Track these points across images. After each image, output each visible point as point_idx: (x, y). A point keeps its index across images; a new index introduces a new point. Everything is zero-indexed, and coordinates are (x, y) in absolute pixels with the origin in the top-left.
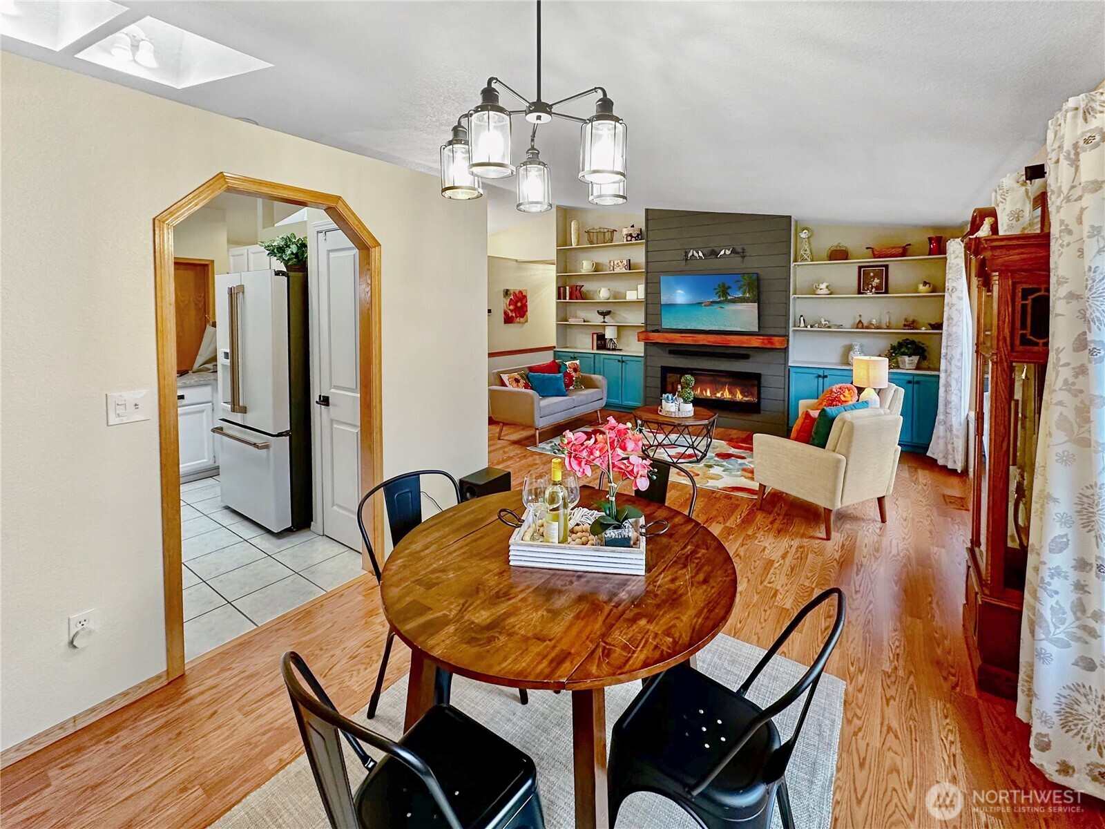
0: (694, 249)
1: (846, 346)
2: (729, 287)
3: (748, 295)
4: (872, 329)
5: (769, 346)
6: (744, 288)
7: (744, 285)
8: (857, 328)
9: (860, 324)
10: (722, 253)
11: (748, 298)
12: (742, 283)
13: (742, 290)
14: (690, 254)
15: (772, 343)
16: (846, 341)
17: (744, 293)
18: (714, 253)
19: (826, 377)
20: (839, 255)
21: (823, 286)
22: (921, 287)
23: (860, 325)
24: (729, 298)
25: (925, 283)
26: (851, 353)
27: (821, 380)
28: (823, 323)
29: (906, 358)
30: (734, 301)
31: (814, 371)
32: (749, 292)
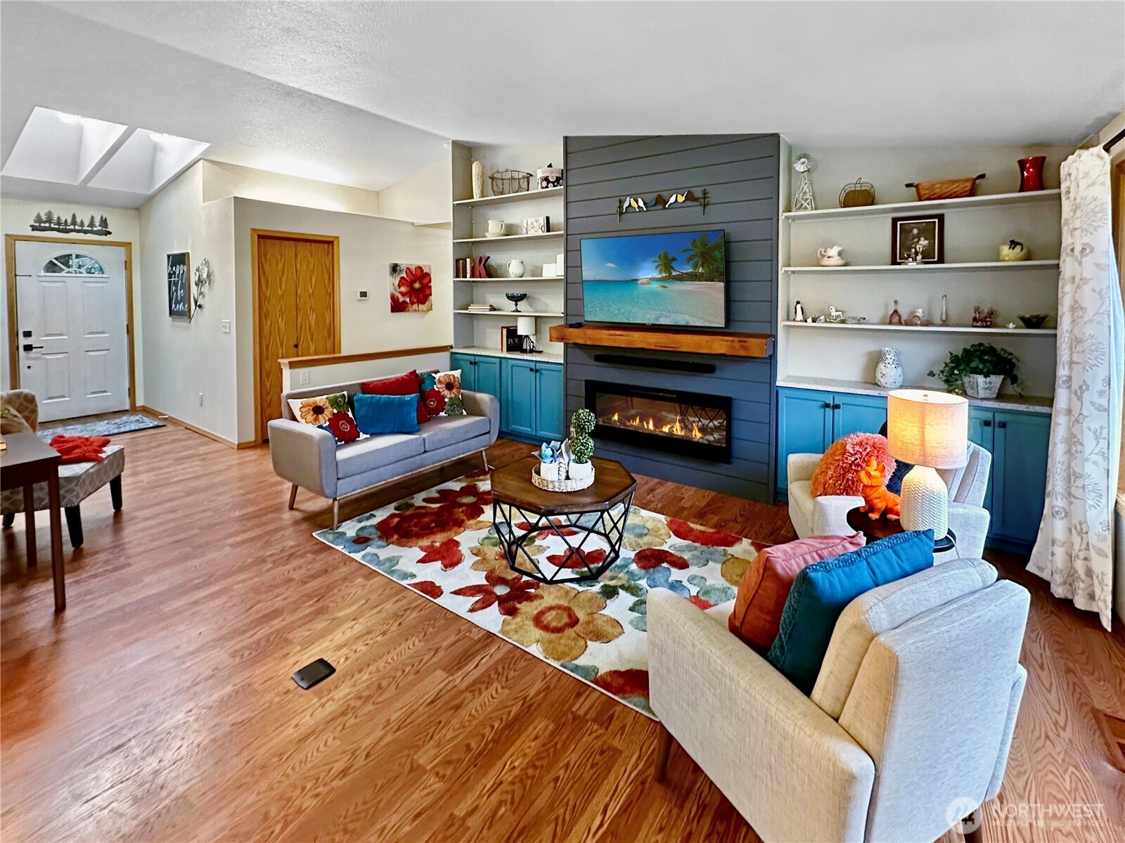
0: (631, 196)
1: (870, 353)
2: (674, 259)
3: (701, 270)
4: (916, 325)
5: (742, 353)
6: (696, 259)
7: (695, 256)
8: (890, 323)
9: (894, 317)
10: (672, 200)
11: (702, 274)
12: (693, 253)
13: (692, 262)
14: (626, 205)
15: (746, 349)
16: (871, 346)
17: (695, 267)
18: (661, 201)
19: (837, 407)
20: (860, 197)
21: (833, 252)
22: (1006, 250)
23: (896, 319)
24: (674, 273)
25: (1014, 244)
26: (881, 366)
27: (829, 411)
28: (834, 313)
29: (980, 379)
30: (681, 278)
31: (817, 396)
32: (702, 266)
